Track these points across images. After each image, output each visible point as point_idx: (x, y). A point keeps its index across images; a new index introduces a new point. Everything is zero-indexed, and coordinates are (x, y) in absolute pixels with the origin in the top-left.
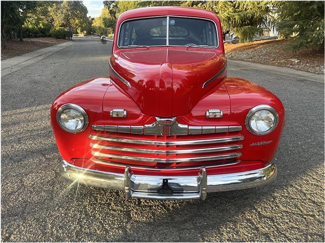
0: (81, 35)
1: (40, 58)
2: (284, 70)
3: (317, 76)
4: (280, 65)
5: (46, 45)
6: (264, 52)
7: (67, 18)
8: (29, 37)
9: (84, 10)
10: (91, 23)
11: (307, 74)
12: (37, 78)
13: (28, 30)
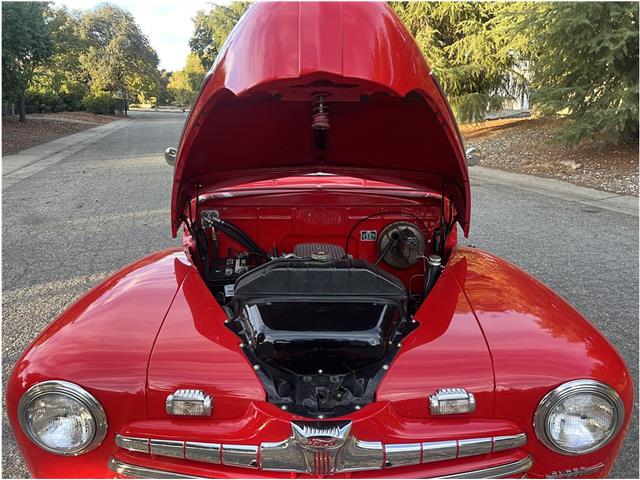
0: (146, 106)
1: (57, 159)
2: (552, 185)
3: (621, 199)
4: (542, 173)
5: (73, 129)
6: (508, 144)
7: (117, 74)
8: (40, 110)
9: (153, 59)
10: (165, 82)
11: (598, 195)
12: (42, 210)
13: (37, 97)
